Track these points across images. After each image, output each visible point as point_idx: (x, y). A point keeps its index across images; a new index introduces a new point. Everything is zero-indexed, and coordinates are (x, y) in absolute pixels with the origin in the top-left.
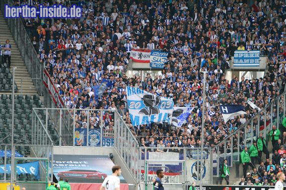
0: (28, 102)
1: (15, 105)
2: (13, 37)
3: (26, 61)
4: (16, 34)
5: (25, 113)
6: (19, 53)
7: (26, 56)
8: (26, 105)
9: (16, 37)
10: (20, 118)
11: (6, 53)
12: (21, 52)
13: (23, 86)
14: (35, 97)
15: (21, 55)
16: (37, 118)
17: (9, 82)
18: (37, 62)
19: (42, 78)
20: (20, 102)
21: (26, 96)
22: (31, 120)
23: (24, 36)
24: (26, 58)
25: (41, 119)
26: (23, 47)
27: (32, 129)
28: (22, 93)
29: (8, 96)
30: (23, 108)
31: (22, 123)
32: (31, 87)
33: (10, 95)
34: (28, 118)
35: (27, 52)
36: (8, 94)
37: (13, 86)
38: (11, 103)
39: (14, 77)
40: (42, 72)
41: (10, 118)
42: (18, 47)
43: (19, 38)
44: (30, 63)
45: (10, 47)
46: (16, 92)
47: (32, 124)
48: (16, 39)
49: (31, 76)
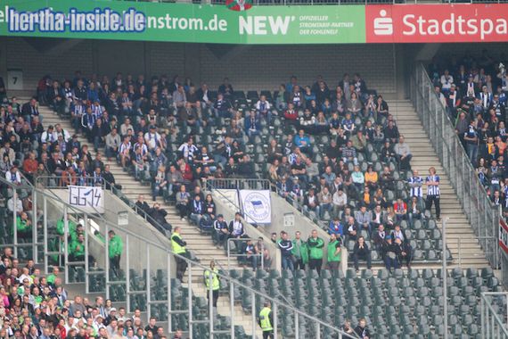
0: (473, 283)
1: (449, 288)
2: (441, 161)
3: (466, 206)
4: (445, 155)
5: (467, 302)
6: (453, 191)
7: (466, 195)
8: (470, 289)
9: (445, 160)
10: (459, 312)
11: (431, 191)
12: (454, 188)
13: (462, 251)
14: (484, 272)
15: (456, 194)
16: (490, 312)
17: (436, 246)
18: (487, 205)
19: (498, 236)
20: (458, 284)
21: (469, 270)
22: (480, 316)
23: (460, 158)
24: (466, 200)
25: (499, 313)
26: (459, 179)
27: (483, 332)
28: (460, 266)
29: (435, 272)
30: (463, 293)
31: (463, 322)
32: (477, 252)
33: (439, 271)
34: (474, 312)
35: (467, 190)
36: (435, 268)
37: (445, 254)
38: (441, 285)
39: (445, 236)
40: (497, 224)
41: (441, 313)
42: (449, 179)
43: (452, 163)
44: (473, 209)
45: (438, 180)
46: (449, 264)
47: (482, 323)
48: (445, 165)
49: (475, 233)
